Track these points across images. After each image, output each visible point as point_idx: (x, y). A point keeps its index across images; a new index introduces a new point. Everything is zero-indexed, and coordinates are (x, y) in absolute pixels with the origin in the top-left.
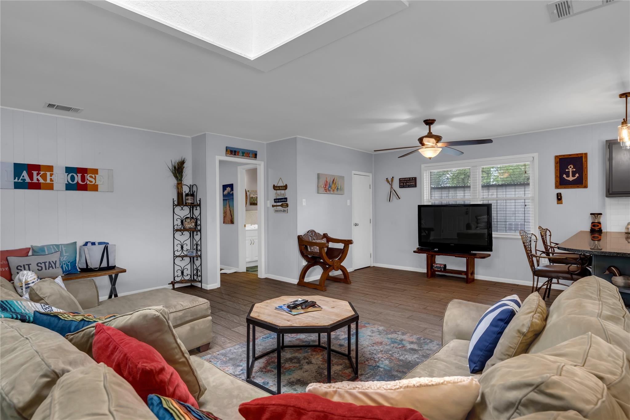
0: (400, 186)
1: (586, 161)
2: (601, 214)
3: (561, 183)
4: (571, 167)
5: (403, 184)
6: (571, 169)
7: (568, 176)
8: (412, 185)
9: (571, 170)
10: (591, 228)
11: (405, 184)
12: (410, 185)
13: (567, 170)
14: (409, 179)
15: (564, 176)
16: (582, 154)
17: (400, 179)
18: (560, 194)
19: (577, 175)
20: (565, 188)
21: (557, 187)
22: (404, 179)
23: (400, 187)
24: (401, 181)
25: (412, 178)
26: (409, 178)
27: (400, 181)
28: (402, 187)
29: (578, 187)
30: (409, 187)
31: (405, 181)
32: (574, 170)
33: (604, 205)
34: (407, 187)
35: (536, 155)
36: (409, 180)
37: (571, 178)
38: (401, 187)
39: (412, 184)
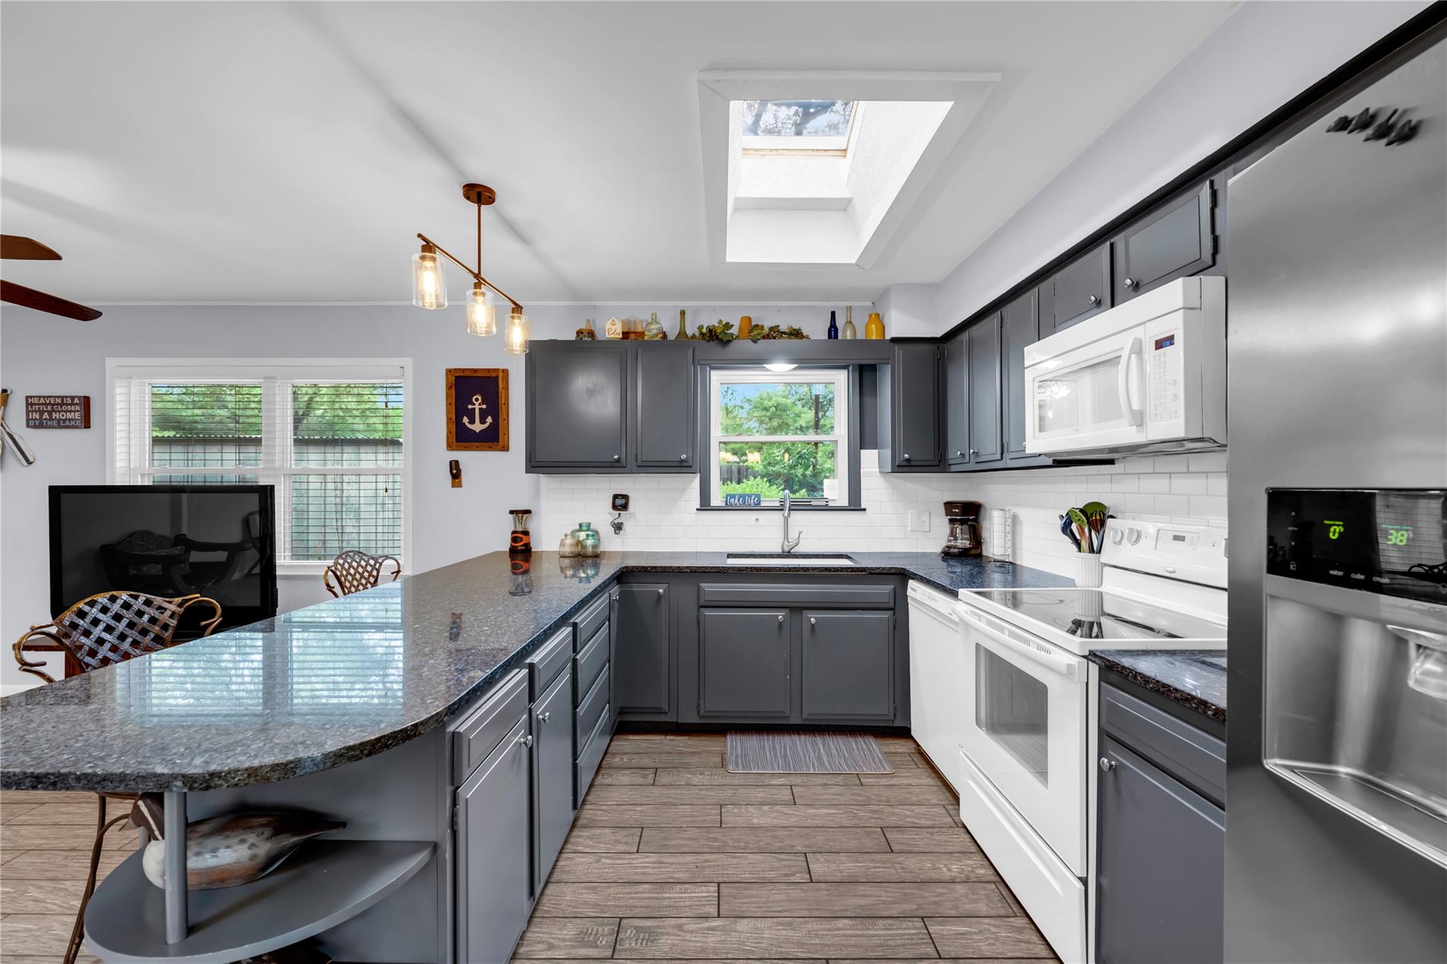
0: (28, 420)
1: (507, 388)
2: (530, 512)
3: (461, 437)
4: (477, 400)
5: (41, 415)
6: (477, 404)
7: (472, 421)
8: (70, 420)
9: (477, 407)
10: (513, 544)
11: (46, 415)
12: (64, 421)
13: (470, 407)
14: (59, 401)
15: (465, 420)
16: (496, 370)
17: (27, 398)
18: (457, 462)
19: (489, 420)
20: (466, 449)
21: (450, 447)
22: (42, 401)
23: (28, 426)
24: (32, 404)
25: (73, 398)
26: (62, 397)
27: (28, 404)
28: (35, 427)
29: (491, 449)
30: (59, 427)
31: (46, 404)
32: (484, 407)
33: (537, 492)
34: (53, 427)
35: (407, 362)
36: (62, 404)
37: (478, 427)
38: (32, 424)
39: (70, 416)
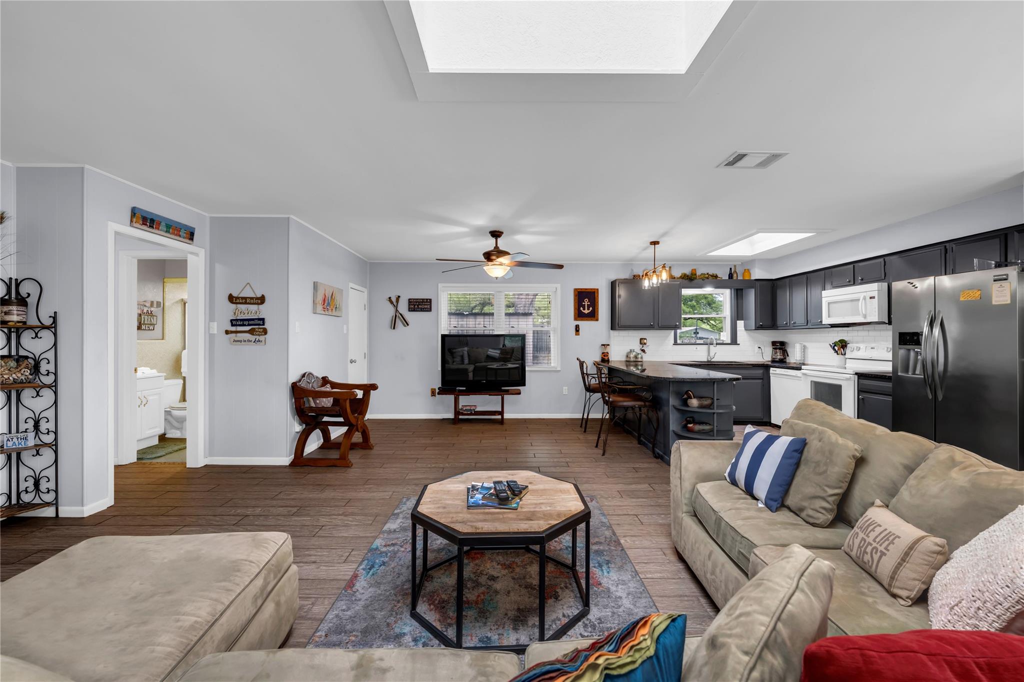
0: (409, 308)
1: (598, 296)
2: (609, 345)
3: (579, 315)
4: (586, 301)
5: (414, 306)
6: (586, 302)
7: (584, 309)
8: (426, 308)
9: (586, 303)
10: (602, 358)
11: (416, 306)
12: (423, 309)
13: (583, 303)
14: (422, 301)
15: (582, 309)
16: (595, 289)
17: (409, 299)
18: (578, 325)
19: (591, 309)
20: (582, 320)
21: (575, 319)
22: (415, 300)
23: (409, 311)
24: (411, 302)
25: (427, 299)
26: (423, 299)
27: (409, 302)
28: (412, 311)
29: (592, 320)
30: (422, 311)
31: (416, 302)
32: (589, 303)
33: (609, 337)
34: (419, 311)
35: (559, 286)
36: (423, 302)
37: (586, 311)
38: (410, 310)
39: (426, 307)
